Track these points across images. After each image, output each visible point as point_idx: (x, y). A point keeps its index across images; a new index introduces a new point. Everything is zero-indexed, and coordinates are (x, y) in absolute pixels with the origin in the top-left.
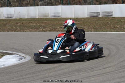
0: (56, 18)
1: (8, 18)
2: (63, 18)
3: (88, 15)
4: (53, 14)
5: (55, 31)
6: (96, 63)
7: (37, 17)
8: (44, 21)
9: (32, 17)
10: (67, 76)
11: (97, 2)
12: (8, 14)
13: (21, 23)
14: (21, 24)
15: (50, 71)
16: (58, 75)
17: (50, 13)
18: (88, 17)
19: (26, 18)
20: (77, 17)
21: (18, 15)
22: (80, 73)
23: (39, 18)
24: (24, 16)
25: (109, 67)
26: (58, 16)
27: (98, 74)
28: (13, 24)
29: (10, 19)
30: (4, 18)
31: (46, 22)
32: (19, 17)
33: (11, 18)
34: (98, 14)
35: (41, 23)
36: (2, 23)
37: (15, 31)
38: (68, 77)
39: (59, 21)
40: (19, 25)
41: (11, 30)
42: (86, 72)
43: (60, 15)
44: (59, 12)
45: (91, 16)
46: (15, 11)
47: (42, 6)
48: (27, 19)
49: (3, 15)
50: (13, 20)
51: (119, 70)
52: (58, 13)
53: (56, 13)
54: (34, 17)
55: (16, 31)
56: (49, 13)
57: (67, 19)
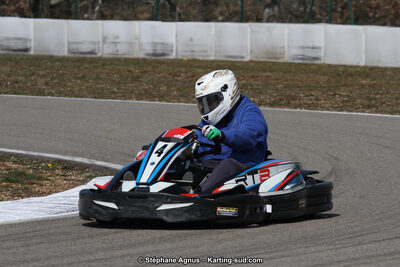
0: (306, 65)
1: (154, 55)
2: (330, 66)
4: (297, 52)
5: (288, 105)
7: (247, 59)
8: (264, 71)
9: (230, 57)
10: (268, 256)
12: (154, 44)
13: (190, 74)
14: (188, 77)
16: (240, 251)
17: (289, 47)
19: (212, 58)
20: (375, 64)
21: (188, 49)
22: (313, 249)
23: (251, 61)
24: (205, 51)
26: (315, 59)
27: (371, 254)
28: (165, 77)
29: (162, 58)
30: (142, 55)
31: (269, 74)
32: (190, 53)
33: (163, 55)
35: (253, 77)
36: (130, 71)
37: (162, 98)
38: (270, 258)
39: (311, 75)
40: (180, 81)
41: (151, 94)
42: (331, 247)
43: (322, 54)
44: (317, 44)
46: (177, 36)
47: (272, 22)
48: (213, 61)
49: (140, 45)
50: (168, 64)
52: (313, 48)
53: (308, 47)
54: (235, 57)
55: (166, 101)
56: (283, 47)
57: (341, 69)
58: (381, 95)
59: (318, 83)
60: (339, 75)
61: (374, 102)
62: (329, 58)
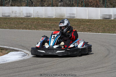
0: (71, 19)
2: (78, 19)
3: (101, 17)
4: (69, 15)
6: (92, 63)
7: (54, 17)
9: (49, 17)
11: (111, 5)
12: (27, 13)
15: (47, 69)
17: (66, 14)
18: (101, 19)
19: (44, 17)
20: (91, 19)
23: (55, 18)
24: (42, 15)
25: (103, 67)
26: (74, 17)
28: (30, 23)
32: (37, 16)
34: (110, 16)
35: (56, 23)
36: (20, 21)
37: (29, 29)
39: (73, 22)
41: (26, 28)
43: (75, 16)
44: (74, 13)
45: (103, 18)
47: (61, 6)
48: (44, 18)
51: (112, 70)
53: (72, 14)
54: (51, 17)
56: (64, 14)
57: (81, 20)
58: (93, 27)
59: (74, 24)
60: (80, 22)
61: (91, 29)
62: (78, 17)
